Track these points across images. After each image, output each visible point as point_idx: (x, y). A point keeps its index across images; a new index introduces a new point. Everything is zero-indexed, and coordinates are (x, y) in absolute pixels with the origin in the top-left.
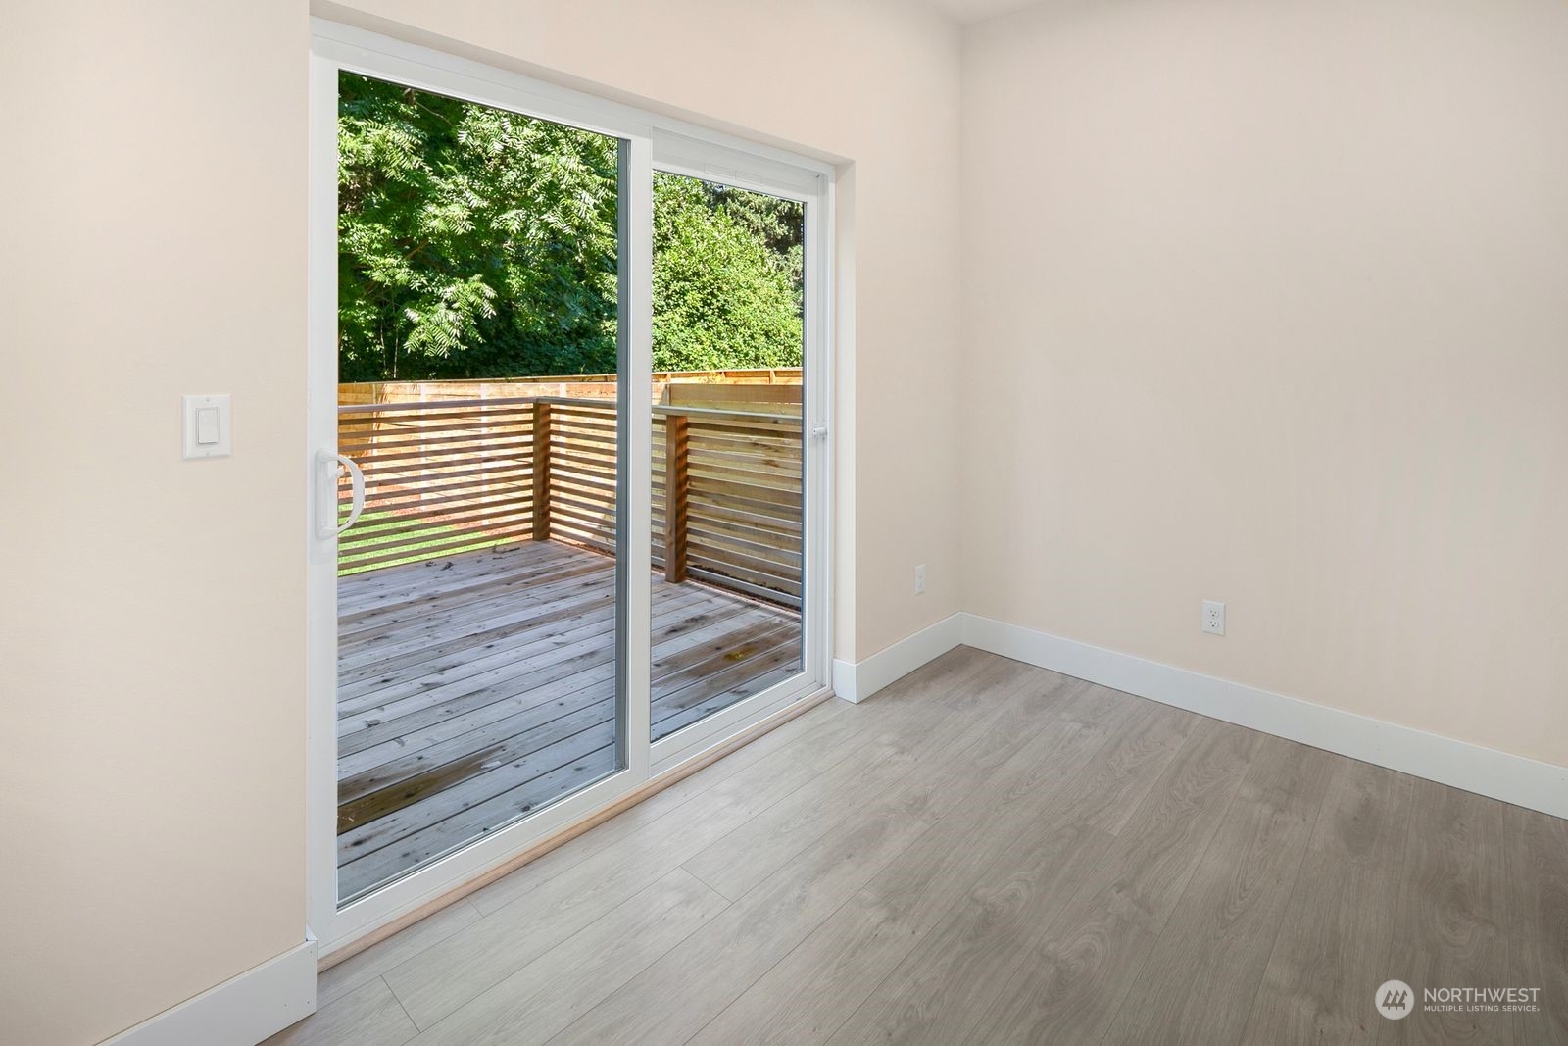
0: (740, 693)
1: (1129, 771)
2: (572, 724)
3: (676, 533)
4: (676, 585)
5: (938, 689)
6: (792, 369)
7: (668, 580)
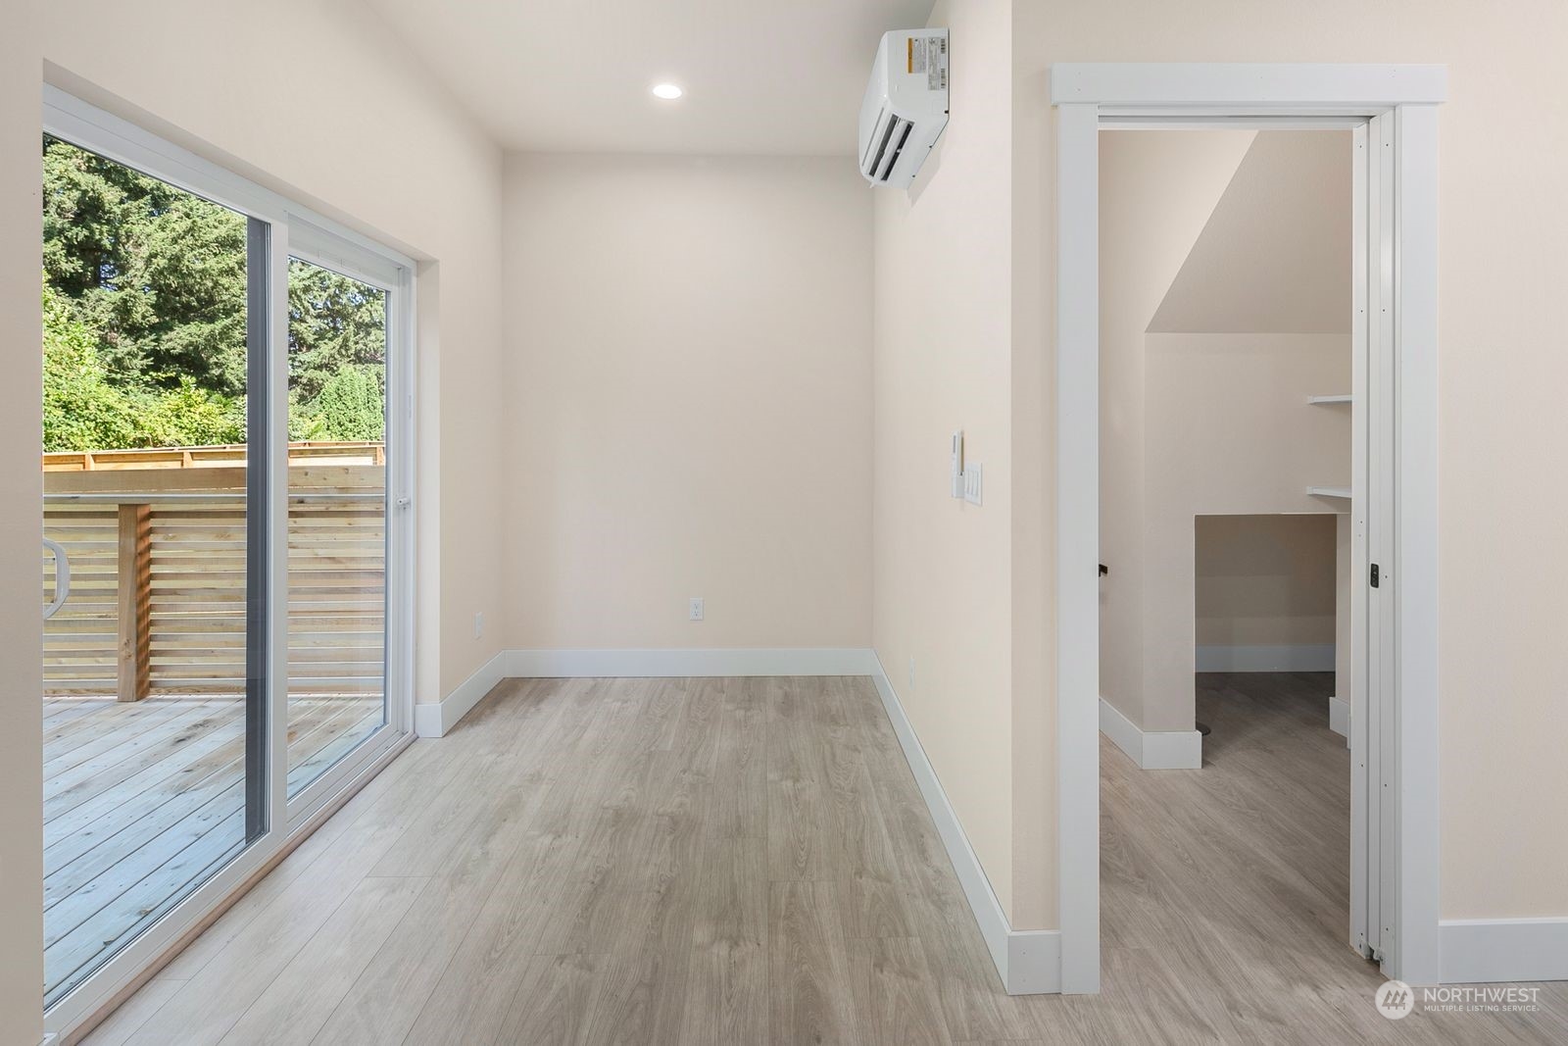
0: (313, 764)
1: (662, 717)
2: (125, 842)
3: (137, 643)
4: (139, 703)
5: (503, 711)
6: (113, 452)
7: (122, 701)
